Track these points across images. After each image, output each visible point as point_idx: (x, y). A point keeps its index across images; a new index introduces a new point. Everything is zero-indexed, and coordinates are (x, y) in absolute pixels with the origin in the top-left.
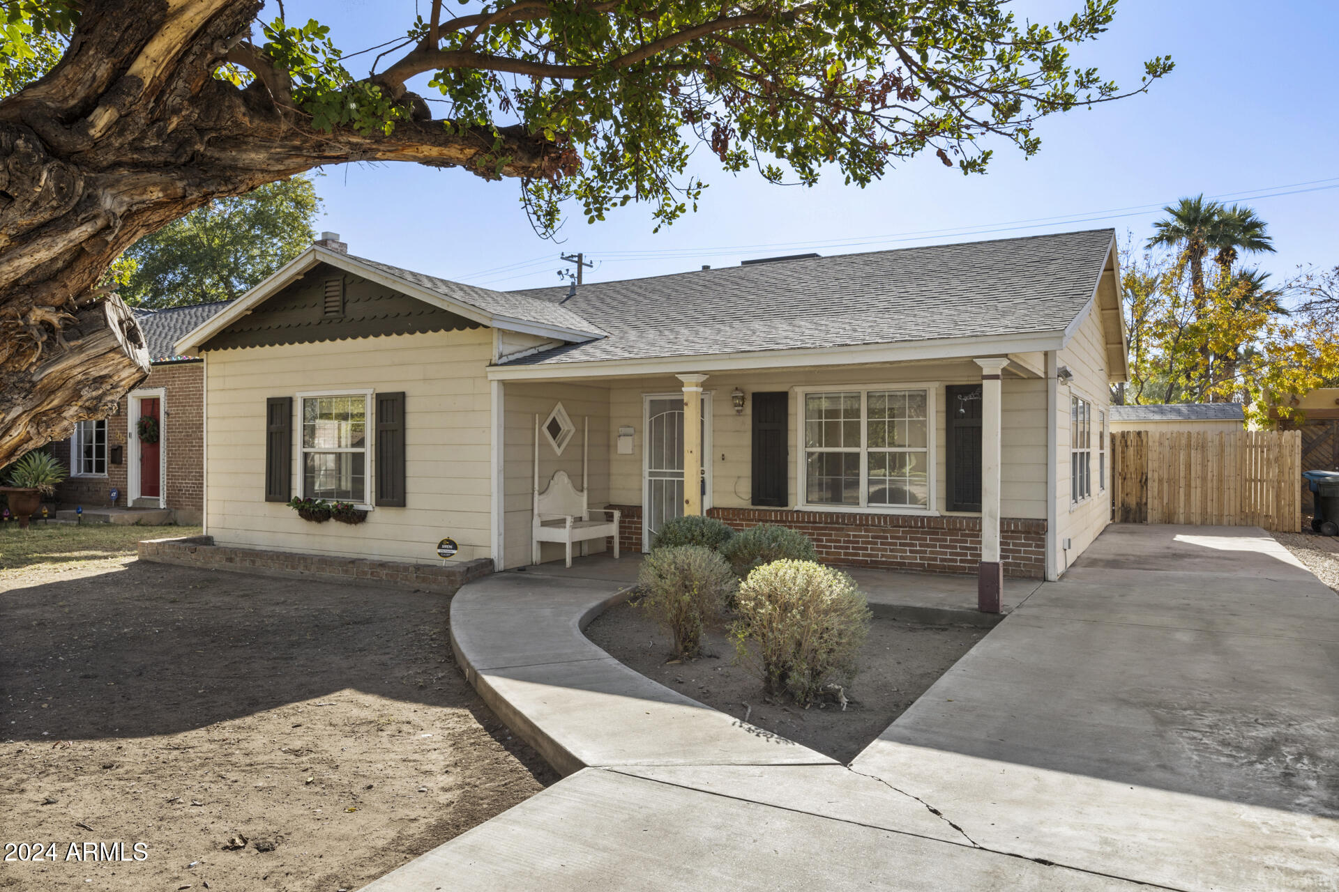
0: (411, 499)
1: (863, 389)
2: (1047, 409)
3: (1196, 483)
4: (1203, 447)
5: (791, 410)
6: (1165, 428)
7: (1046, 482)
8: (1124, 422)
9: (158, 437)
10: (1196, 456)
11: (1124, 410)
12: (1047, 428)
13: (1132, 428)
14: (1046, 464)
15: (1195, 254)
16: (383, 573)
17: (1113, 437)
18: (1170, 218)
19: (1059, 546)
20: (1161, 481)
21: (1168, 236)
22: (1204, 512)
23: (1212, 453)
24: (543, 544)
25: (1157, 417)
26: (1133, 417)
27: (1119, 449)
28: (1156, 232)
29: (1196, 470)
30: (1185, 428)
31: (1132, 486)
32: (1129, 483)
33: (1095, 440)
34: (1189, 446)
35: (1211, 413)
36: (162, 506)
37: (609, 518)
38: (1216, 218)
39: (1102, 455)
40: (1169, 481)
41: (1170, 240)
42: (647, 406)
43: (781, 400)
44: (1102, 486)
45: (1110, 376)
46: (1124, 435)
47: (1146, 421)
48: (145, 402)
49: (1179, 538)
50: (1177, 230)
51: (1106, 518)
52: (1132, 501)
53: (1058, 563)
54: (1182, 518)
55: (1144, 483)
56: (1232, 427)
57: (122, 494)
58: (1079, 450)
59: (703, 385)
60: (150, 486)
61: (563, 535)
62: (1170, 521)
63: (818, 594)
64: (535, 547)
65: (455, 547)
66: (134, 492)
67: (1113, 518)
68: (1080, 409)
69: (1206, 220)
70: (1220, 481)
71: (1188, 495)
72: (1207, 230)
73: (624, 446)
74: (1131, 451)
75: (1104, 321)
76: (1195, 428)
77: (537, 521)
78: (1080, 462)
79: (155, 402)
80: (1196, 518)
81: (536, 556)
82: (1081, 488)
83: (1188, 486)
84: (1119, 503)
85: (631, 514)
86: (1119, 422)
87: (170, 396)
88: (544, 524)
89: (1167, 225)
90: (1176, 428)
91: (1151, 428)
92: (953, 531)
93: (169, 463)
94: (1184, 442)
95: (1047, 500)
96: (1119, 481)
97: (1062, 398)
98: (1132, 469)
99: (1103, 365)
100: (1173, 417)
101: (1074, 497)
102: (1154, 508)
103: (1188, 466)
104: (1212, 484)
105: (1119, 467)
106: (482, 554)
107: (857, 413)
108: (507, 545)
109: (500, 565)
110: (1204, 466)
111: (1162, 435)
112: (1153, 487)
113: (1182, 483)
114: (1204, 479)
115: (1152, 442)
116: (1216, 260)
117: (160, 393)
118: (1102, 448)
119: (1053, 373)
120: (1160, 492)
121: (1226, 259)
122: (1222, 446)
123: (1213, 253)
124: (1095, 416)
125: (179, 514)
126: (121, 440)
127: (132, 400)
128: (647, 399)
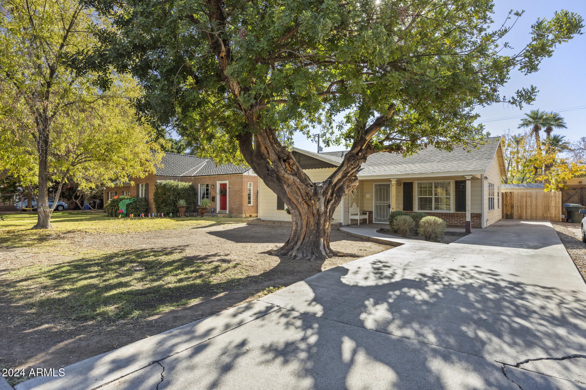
1: (433, 182)
2: (481, 186)
3: (529, 207)
4: (531, 197)
5: (414, 187)
6: (519, 191)
7: (481, 204)
8: (506, 189)
9: (226, 194)
10: (529, 199)
11: (508, 185)
12: (482, 191)
13: (509, 191)
14: (481, 200)
15: (536, 129)
17: (503, 194)
18: (527, 117)
19: (485, 220)
20: (518, 207)
21: (526, 124)
22: (531, 216)
23: (534, 199)
24: (352, 220)
25: (517, 188)
26: (509, 188)
27: (504, 197)
28: (522, 122)
29: (529, 203)
30: (525, 191)
31: (509, 208)
32: (508, 207)
33: (496, 194)
34: (526, 196)
35: (534, 186)
36: (228, 212)
37: (366, 214)
38: (545, 117)
39: (498, 199)
40: (520, 207)
41: (527, 125)
42: (374, 186)
43: (411, 184)
44: (498, 207)
45: (501, 175)
46: (506, 193)
47: (513, 189)
48: (221, 185)
49: (522, 222)
50: (530, 122)
51: (501, 217)
52: (509, 213)
53: (485, 225)
54: (524, 218)
55: (512, 207)
56: (540, 190)
57: (215, 210)
58: (491, 197)
59: (396, 181)
60: (223, 207)
61: (358, 217)
62: (520, 218)
63: (437, 222)
64: (350, 220)
66: (218, 209)
67: (503, 218)
68: (491, 185)
69: (541, 118)
70: (536, 206)
71: (526, 211)
72: (541, 121)
73: (368, 196)
74: (508, 198)
75: (499, 160)
76: (528, 191)
77: (350, 214)
78: (491, 200)
79: (225, 185)
80: (529, 217)
81: (350, 223)
82: (491, 207)
83: (526, 208)
84: (505, 213)
85: (371, 213)
86: (505, 189)
87: (230, 183)
88: (352, 215)
89: (526, 120)
90: (522, 191)
91: (514, 191)
92: (457, 217)
93: (230, 201)
94: (525, 195)
95: (482, 208)
96: (504, 207)
97: (486, 184)
98: (509, 203)
99: (499, 173)
100: (522, 187)
101: (489, 209)
102: (515, 214)
103: (526, 202)
104: (534, 207)
105: (505, 203)
106: (339, 221)
107: (431, 187)
108: (345, 219)
109: (343, 224)
110: (531, 202)
111: (518, 193)
112: (515, 209)
113: (524, 207)
114: (531, 206)
115: (515, 195)
116: (545, 131)
117: (227, 182)
118: (498, 196)
119: (483, 178)
120: (518, 210)
121: (549, 131)
122: (537, 196)
123: (543, 129)
124: (496, 188)
125: (233, 215)
126: (215, 195)
127: (218, 183)
128: (374, 184)
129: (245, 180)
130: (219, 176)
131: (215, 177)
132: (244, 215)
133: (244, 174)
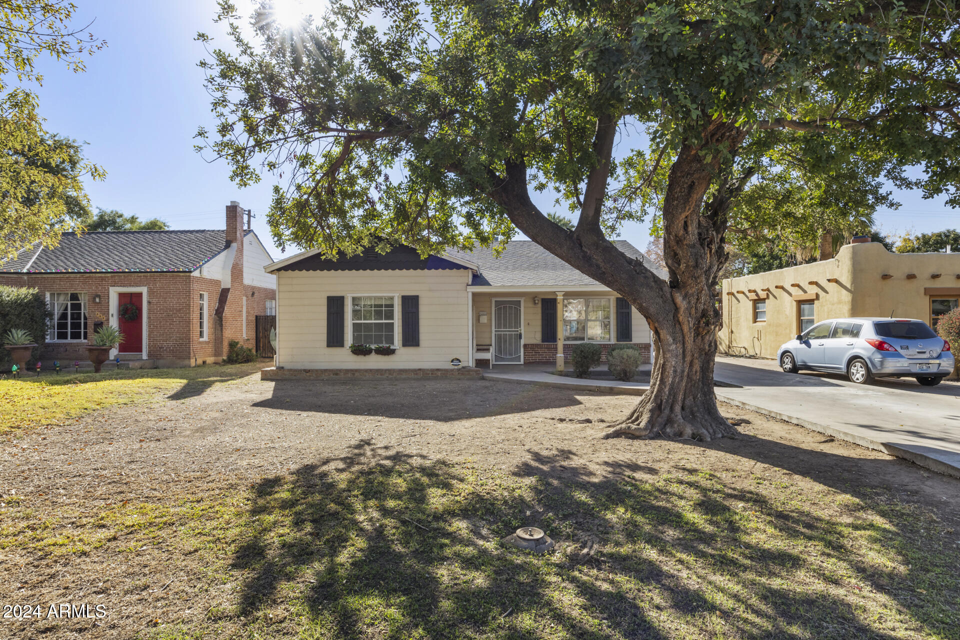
0: (422, 343)
1: (585, 298)
16: (439, 373)
36: (145, 358)
42: (493, 303)
43: (554, 301)
48: (121, 296)
59: (563, 295)
65: (460, 361)
66: (115, 350)
73: (483, 320)
87: (151, 292)
93: (151, 332)
107: (583, 307)
117: (143, 290)
125: (161, 362)
126: (103, 318)
127: (114, 293)
128: (494, 300)
129: (195, 286)
130: (119, 277)
131: (102, 279)
132: (193, 362)
133: (192, 274)
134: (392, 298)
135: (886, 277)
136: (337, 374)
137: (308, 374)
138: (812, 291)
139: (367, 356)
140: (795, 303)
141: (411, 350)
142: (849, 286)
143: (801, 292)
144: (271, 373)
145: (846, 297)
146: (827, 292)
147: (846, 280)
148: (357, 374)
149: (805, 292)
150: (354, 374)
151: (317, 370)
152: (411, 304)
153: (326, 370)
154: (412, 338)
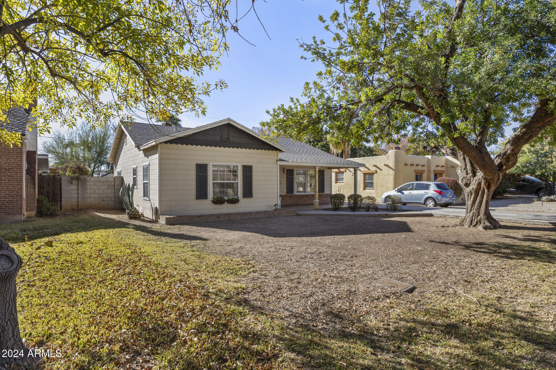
0: (254, 195)
1: (306, 170)
2: (331, 175)
5: (294, 173)
7: (331, 187)
12: (331, 178)
14: (331, 184)
43: (292, 171)
65: (278, 206)
95: (331, 190)
107: (305, 174)
129: (23, 148)
132: (23, 217)
134: (237, 167)
135: (406, 165)
136: (219, 217)
137: (200, 219)
138: (373, 169)
139: (222, 205)
140: (362, 175)
141: (247, 200)
142: (393, 168)
143: (366, 169)
144: (173, 219)
145: (392, 172)
146: (381, 170)
147: (392, 165)
148: (232, 217)
149: (369, 169)
150: (229, 217)
151: (206, 216)
152: (248, 170)
153: (212, 215)
154: (248, 192)
